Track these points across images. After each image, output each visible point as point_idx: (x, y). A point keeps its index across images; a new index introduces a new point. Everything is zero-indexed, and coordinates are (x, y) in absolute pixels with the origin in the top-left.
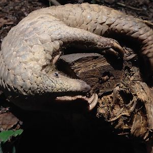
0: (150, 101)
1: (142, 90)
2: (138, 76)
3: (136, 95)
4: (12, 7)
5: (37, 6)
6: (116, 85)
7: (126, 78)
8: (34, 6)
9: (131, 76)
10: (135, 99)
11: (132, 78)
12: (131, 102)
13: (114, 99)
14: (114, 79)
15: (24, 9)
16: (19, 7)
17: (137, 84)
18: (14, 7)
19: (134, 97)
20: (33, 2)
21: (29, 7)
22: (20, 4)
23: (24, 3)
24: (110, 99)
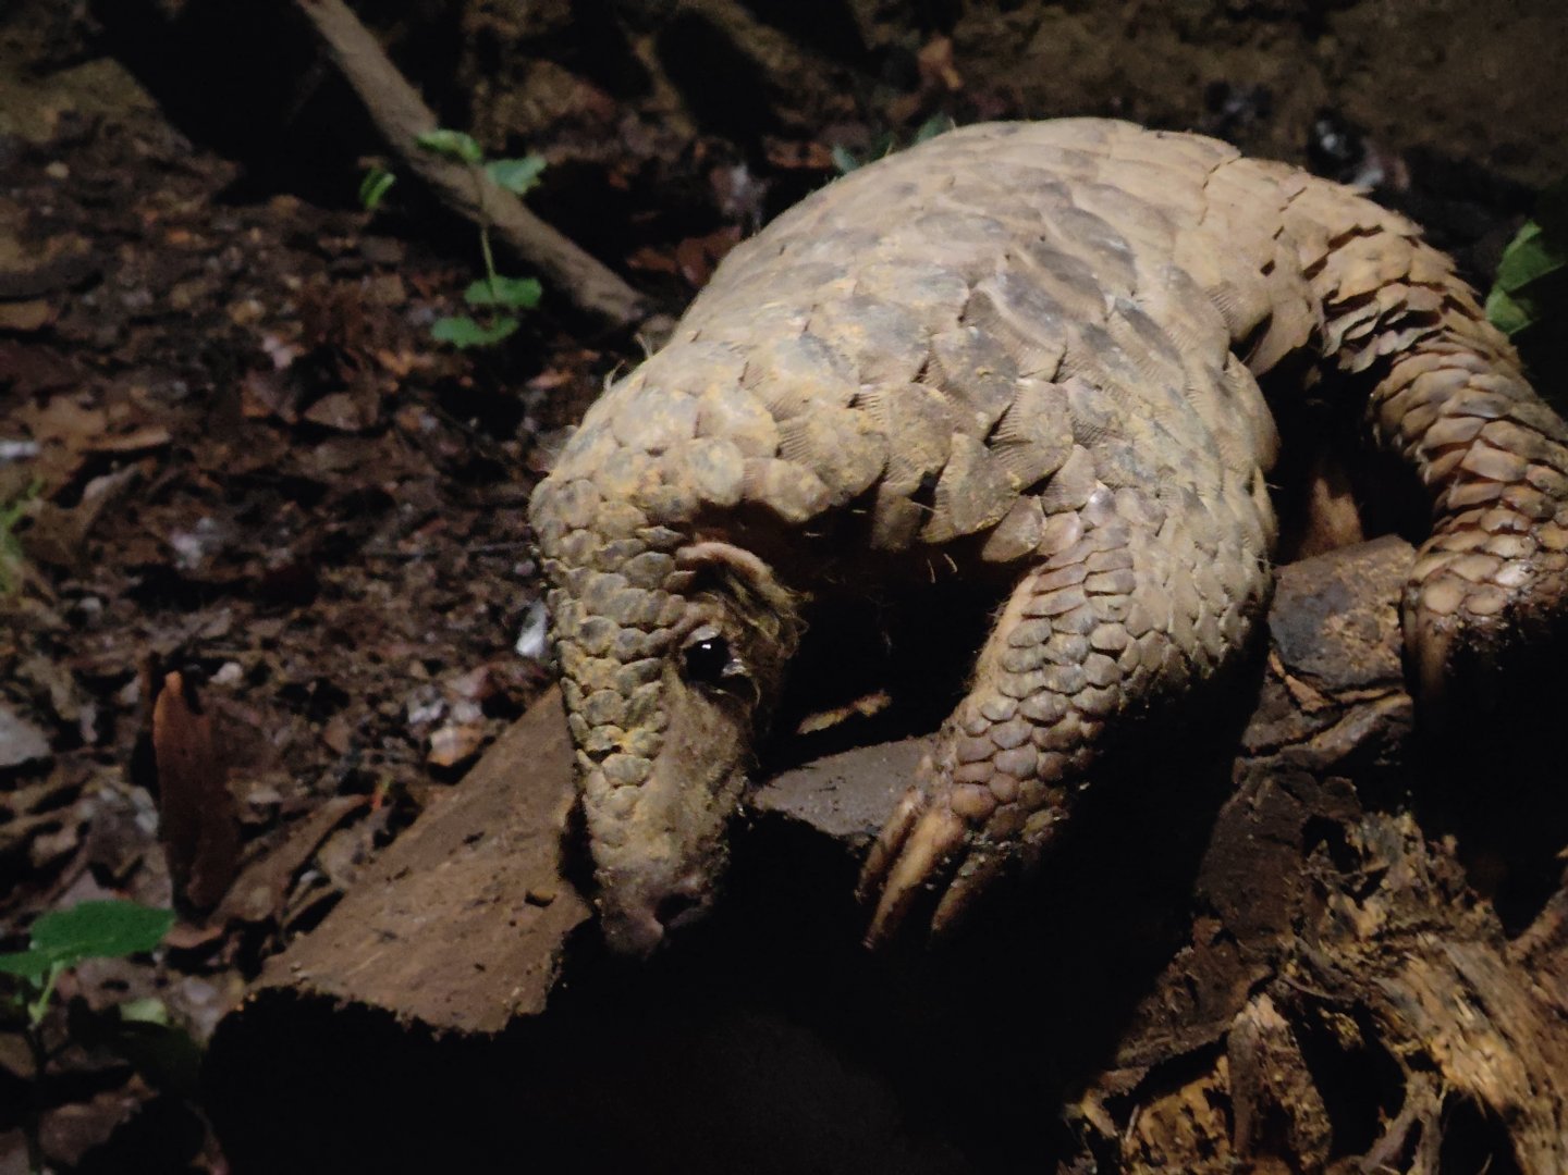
0: (1546, 1105)
1: (1468, 1016)
2: (1420, 895)
3: (1424, 1061)
4: (146, 296)
5: (367, 270)
6: (1242, 987)
7: (1327, 921)
8: (335, 276)
9: (1359, 900)
10: (1422, 1099)
11: (1370, 917)
12: (1394, 1132)
13: (1244, 1112)
14: (1226, 936)
15: (255, 307)
16: (201, 287)
17: (1417, 966)
18: (160, 294)
19: (1416, 1081)
20: (323, 243)
21: (294, 282)
22: (213, 262)
23: (250, 254)
24: (1208, 1117)
